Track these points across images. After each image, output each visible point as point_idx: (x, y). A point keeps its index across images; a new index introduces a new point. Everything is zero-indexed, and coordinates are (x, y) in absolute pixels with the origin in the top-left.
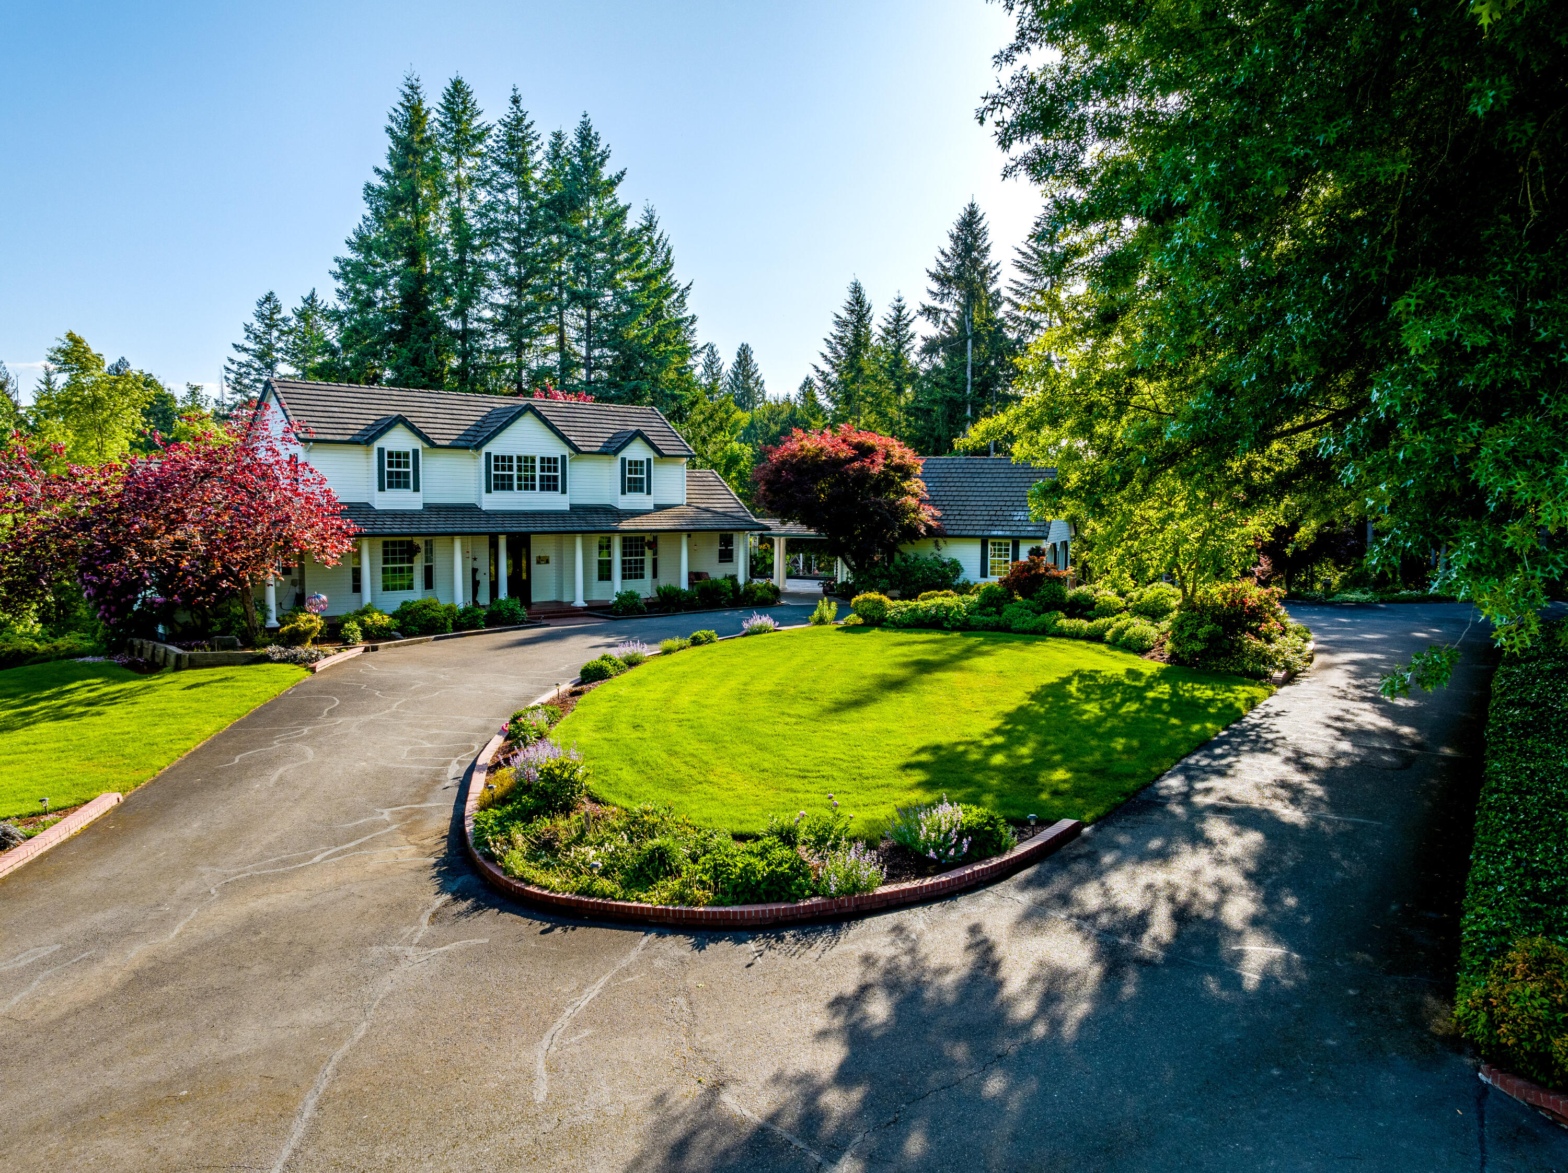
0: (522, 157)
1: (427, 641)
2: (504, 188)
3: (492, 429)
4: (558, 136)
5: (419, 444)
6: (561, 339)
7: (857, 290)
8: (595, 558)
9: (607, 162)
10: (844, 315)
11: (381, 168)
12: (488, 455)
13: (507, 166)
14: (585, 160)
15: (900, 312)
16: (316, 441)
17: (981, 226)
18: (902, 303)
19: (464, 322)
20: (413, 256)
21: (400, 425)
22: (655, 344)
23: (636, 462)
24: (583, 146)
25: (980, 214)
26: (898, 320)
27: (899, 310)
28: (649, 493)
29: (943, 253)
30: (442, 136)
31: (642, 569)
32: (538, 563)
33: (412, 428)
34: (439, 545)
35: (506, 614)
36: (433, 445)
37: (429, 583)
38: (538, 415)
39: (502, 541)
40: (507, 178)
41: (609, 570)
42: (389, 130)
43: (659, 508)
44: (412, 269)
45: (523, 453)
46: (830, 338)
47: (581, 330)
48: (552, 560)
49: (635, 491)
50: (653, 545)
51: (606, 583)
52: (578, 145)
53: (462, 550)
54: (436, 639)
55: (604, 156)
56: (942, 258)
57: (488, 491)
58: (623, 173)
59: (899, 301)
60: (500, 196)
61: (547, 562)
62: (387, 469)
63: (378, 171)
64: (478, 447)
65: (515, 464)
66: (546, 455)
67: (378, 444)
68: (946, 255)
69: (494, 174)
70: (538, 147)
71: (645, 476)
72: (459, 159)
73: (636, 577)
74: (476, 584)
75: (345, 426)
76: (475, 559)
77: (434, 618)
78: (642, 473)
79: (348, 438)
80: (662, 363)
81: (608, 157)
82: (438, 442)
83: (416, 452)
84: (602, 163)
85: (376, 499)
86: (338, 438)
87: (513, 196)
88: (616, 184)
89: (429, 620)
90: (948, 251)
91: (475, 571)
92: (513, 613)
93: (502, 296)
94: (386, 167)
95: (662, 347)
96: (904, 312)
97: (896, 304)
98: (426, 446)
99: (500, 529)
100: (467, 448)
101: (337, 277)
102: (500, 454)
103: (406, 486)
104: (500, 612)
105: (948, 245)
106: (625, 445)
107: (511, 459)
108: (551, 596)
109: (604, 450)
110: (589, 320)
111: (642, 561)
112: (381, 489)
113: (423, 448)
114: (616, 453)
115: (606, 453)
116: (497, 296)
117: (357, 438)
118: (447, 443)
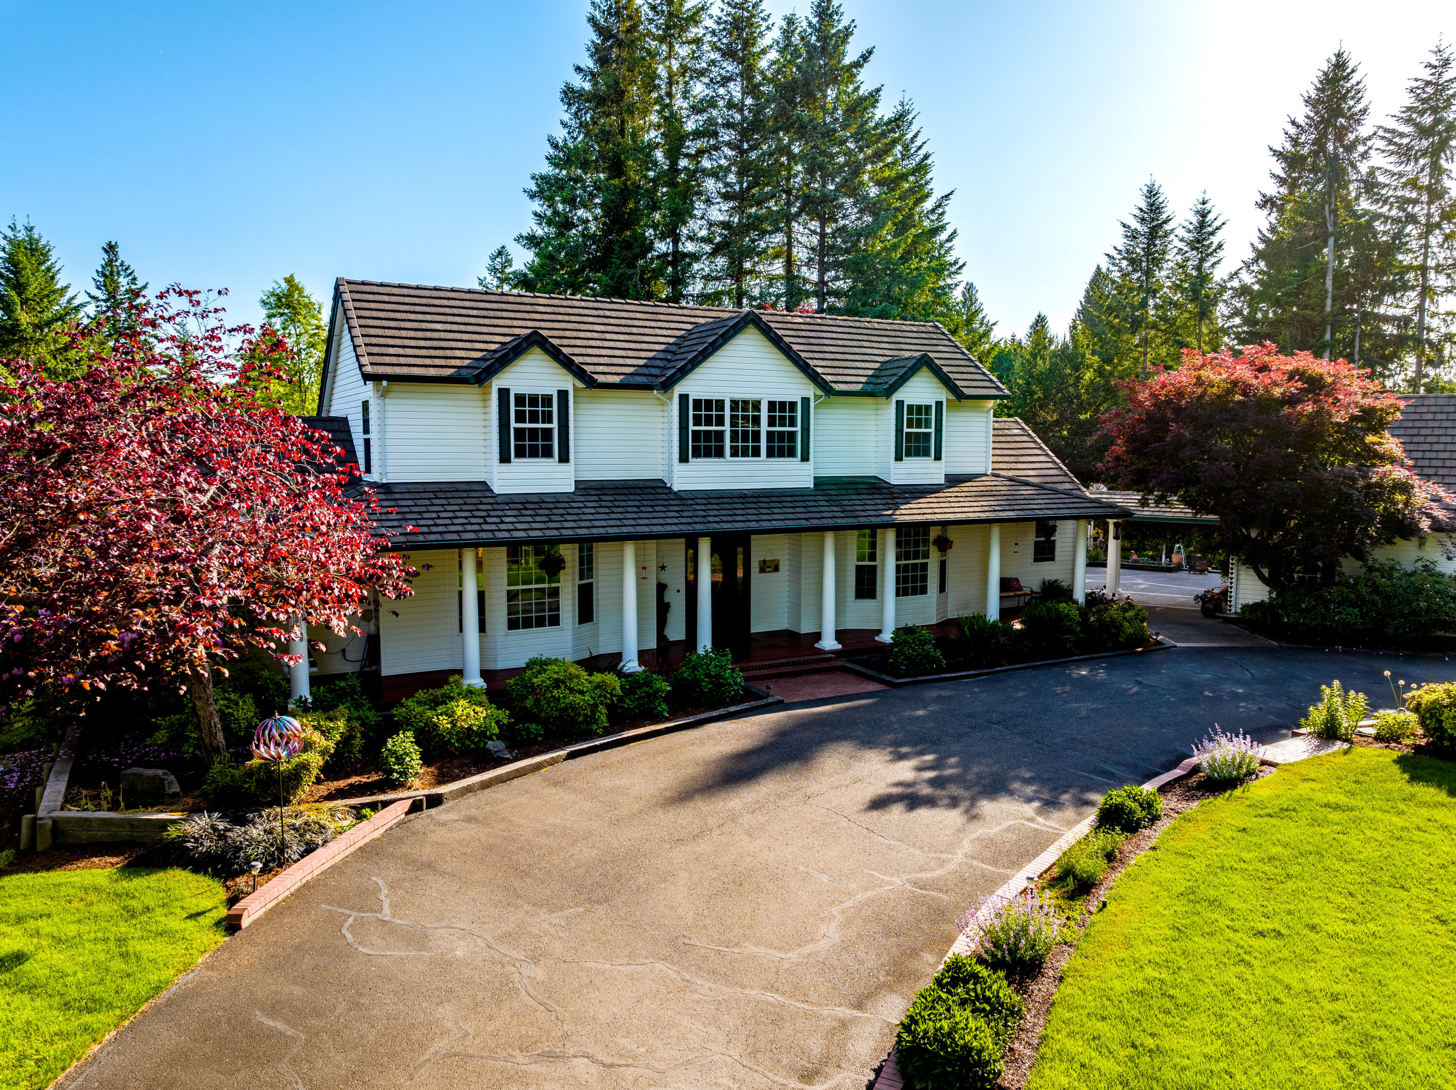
0: (748, 43)
1: (552, 762)
2: (726, 80)
3: (690, 356)
4: (790, 21)
5: (568, 383)
6: (789, 263)
7: (1152, 193)
8: (852, 563)
9: (851, 39)
10: (1135, 225)
11: (582, 66)
12: (684, 398)
13: (729, 53)
14: (824, 38)
15: (1204, 216)
16: (393, 379)
17: (1353, 81)
18: (1208, 206)
19: (676, 241)
20: (616, 168)
21: (537, 351)
22: (904, 259)
23: (919, 407)
24: (821, 20)
25: (1351, 65)
26: (1202, 225)
27: (1203, 214)
28: (938, 457)
29: (1293, 123)
30: (651, 21)
31: (924, 578)
32: (762, 570)
33: (555, 354)
34: (602, 553)
35: (706, 685)
36: (590, 382)
37: (586, 614)
38: (767, 332)
39: (705, 546)
40: (730, 67)
41: (873, 582)
42: (592, 20)
43: (954, 480)
44: (616, 182)
45: (741, 394)
46: (1114, 253)
47: (813, 249)
48: (784, 566)
49: (917, 454)
50: (944, 544)
51: (867, 604)
52: (815, 21)
53: (637, 562)
54: (572, 756)
55: (847, 33)
56: (1292, 131)
57: (683, 458)
58: (870, 52)
59: (1204, 203)
60: (722, 91)
61: (776, 569)
62: (513, 424)
63: (578, 69)
64: (667, 386)
65: (727, 413)
66: (778, 399)
67: (498, 382)
68: (1298, 126)
69: (713, 63)
70: (768, 28)
71: (932, 430)
72: (671, 47)
73: (914, 593)
74: (663, 609)
75: (449, 353)
76: (663, 568)
77: (572, 706)
78: (928, 426)
79: (448, 372)
80: (915, 284)
81: (852, 34)
82: (601, 379)
83: (563, 395)
84: (844, 41)
85: (496, 476)
86: (432, 372)
87: (736, 90)
88: (861, 66)
89: (565, 709)
90: (1301, 120)
91: (661, 588)
92: (717, 680)
93: (719, 212)
94: (589, 63)
95: (914, 263)
96: (1210, 217)
97: (1200, 206)
98: (580, 385)
99: (699, 527)
100: (649, 387)
101: (532, 196)
102: (704, 396)
103: (547, 453)
104: (697, 682)
105: (1302, 113)
106: (903, 379)
107: (720, 404)
108: (781, 623)
109: (870, 388)
110: (823, 235)
111: (924, 567)
112: (504, 458)
113: (575, 389)
114: (889, 392)
115: (871, 394)
116: (716, 213)
117: (464, 372)
118: (616, 379)
